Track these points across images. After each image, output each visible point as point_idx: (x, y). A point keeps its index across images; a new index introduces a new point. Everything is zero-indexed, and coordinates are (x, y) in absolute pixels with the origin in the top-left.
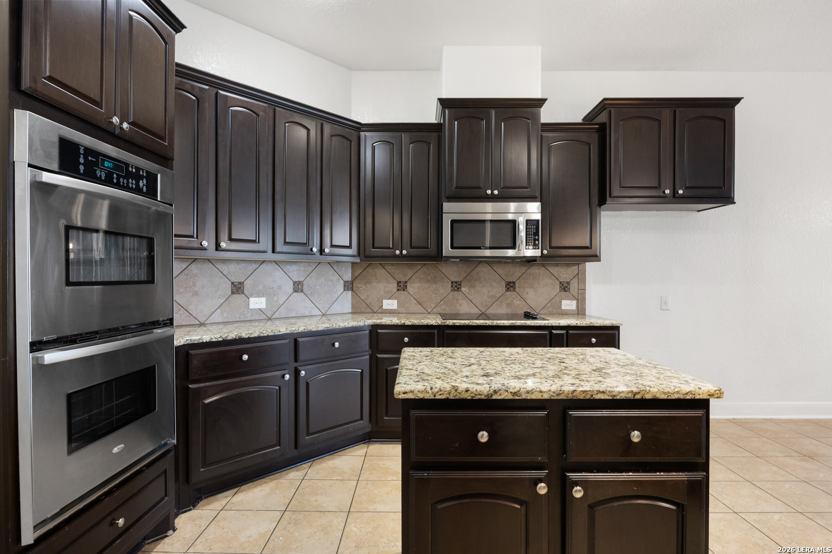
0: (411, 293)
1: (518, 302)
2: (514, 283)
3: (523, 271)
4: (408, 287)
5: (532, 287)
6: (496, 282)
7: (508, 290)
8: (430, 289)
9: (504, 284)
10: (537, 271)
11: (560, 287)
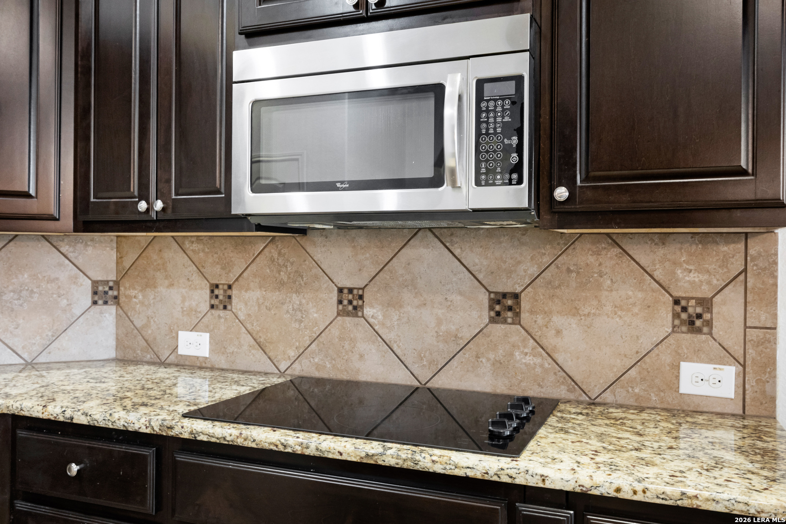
0: (242, 317)
1: (529, 359)
2: (516, 296)
3: (547, 260)
4: (234, 300)
5: (575, 312)
6: (461, 293)
7: (497, 317)
8: (285, 307)
9: (484, 298)
10: (591, 259)
11: (676, 316)
